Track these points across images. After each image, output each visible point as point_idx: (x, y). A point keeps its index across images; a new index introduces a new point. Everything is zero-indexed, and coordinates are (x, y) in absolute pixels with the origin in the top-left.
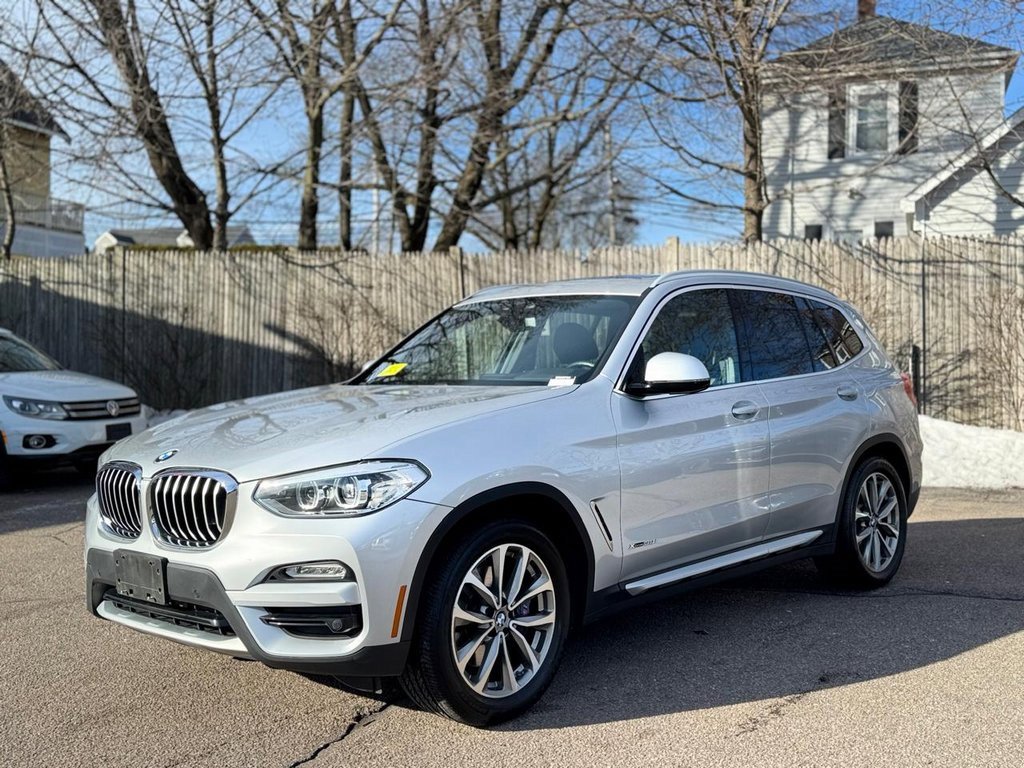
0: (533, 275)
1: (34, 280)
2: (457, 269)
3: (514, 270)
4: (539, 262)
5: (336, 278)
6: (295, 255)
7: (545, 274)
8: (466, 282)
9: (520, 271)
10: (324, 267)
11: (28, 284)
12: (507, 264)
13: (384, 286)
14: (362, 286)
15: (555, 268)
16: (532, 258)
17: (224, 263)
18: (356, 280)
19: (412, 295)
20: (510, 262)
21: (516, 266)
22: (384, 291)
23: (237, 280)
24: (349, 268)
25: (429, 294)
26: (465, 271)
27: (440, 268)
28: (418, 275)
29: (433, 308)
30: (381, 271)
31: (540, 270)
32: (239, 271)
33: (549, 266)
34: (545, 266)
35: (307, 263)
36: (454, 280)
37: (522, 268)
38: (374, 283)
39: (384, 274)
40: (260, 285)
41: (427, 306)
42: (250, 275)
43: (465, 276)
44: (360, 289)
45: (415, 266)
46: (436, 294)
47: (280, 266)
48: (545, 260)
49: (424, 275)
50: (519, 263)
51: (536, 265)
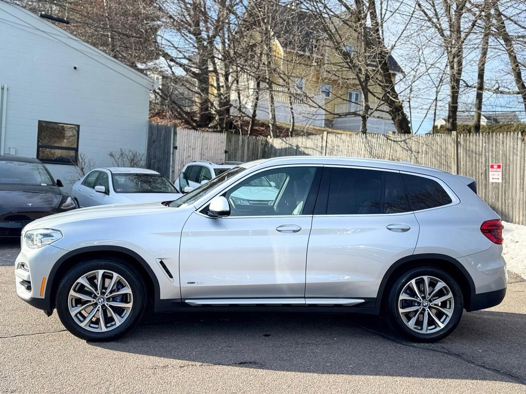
0: (494, 148)
1: (297, 146)
2: (454, 144)
3: (484, 145)
4: (498, 140)
5: (405, 147)
6: (391, 136)
7: (501, 147)
8: (459, 151)
9: (487, 145)
10: (401, 141)
11: (295, 148)
12: (481, 141)
13: (424, 152)
14: (415, 152)
15: (506, 144)
16: (494, 138)
17: (363, 139)
18: (413, 149)
19: (435, 158)
20: (482, 139)
21: (485, 143)
22: (424, 154)
23: (367, 148)
24: (411, 142)
25: (442, 157)
26: (459, 145)
27: (448, 143)
28: (438, 146)
29: (444, 165)
30: (423, 144)
31: (498, 145)
32: (368, 143)
33: (503, 142)
34: (501, 142)
35: (395, 140)
36: (453, 150)
37: (489, 143)
38: (420, 151)
39: (424, 145)
40: (376, 150)
41: (441, 164)
42: (372, 146)
43: (459, 148)
44: (414, 153)
45: (437, 142)
46: (446, 157)
47: (385, 141)
48: (501, 139)
49: (441, 146)
50: (487, 141)
51: (496, 142)
